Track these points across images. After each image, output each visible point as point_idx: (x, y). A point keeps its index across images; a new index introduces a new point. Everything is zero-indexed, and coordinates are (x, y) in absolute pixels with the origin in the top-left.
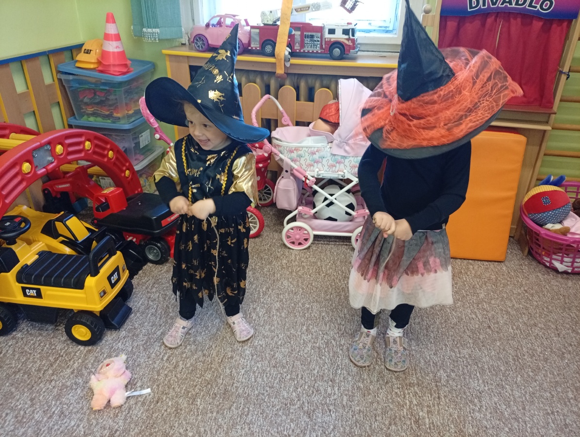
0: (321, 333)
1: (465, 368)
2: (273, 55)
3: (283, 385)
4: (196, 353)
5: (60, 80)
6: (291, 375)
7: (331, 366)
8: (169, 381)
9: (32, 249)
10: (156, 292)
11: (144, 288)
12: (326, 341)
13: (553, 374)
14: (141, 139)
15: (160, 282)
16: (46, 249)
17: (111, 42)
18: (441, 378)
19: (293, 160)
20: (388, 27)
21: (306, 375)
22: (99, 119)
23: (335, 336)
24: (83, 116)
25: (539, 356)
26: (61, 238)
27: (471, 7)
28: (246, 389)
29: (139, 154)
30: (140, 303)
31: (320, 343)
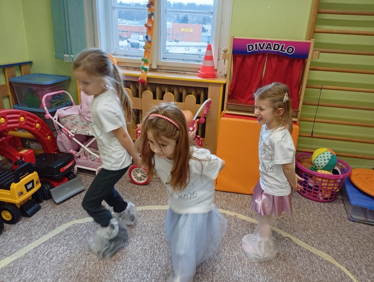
0: (149, 240)
1: (233, 263)
3: (116, 272)
4: (66, 251)
6: (123, 266)
7: (150, 261)
8: (45, 267)
10: (51, 213)
11: (44, 211)
12: (151, 245)
13: (287, 268)
15: (55, 207)
18: (217, 269)
21: (132, 266)
23: (158, 243)
25: (281, 257)
27: (249, 50)
28: (92, 274)
30: (39, 220)
31: (147, 247)
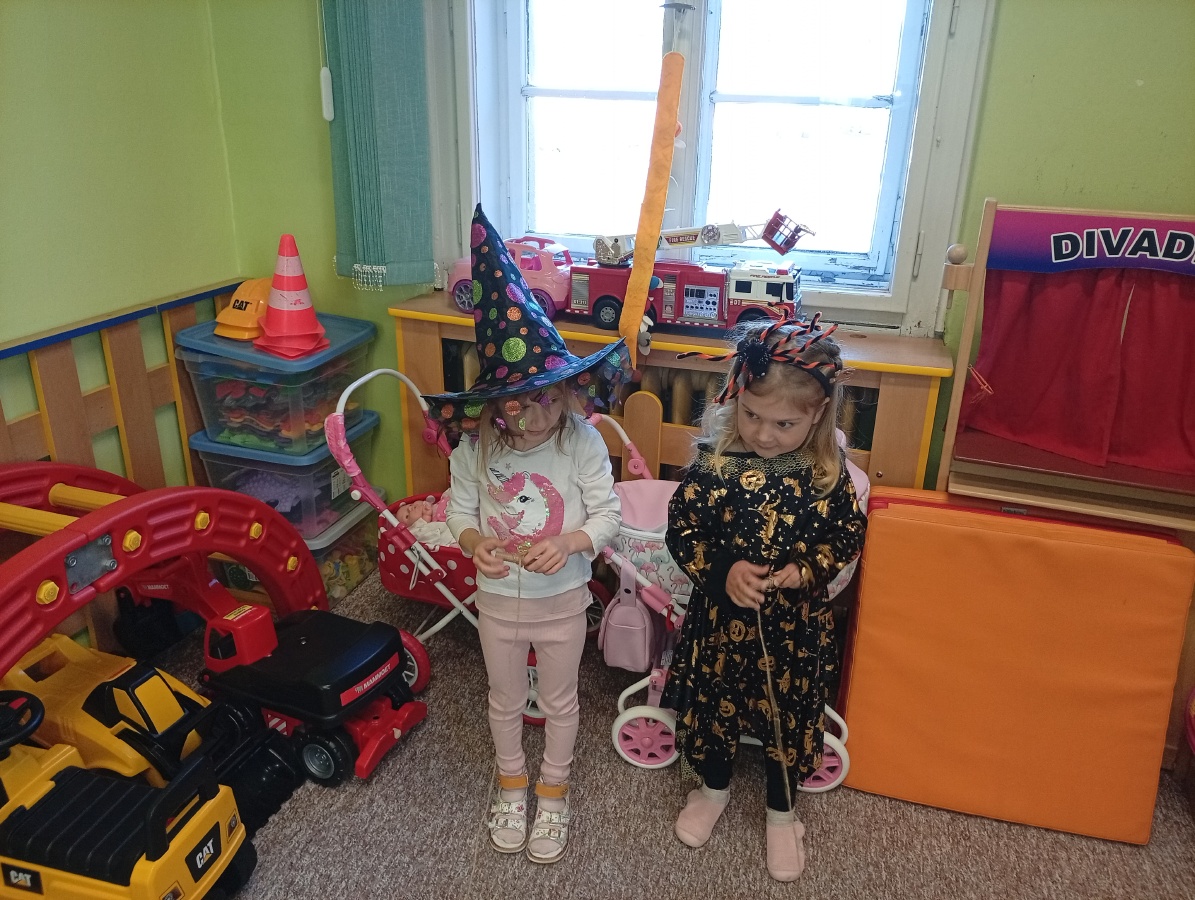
2: (614, 326)
5: (180, 364)
9: (43, 767)
14: (334, 481)
16: (79, 763)
17: (285, 293)
19: (641, 567)
20: (875, 269)
22: (253, 440)
24: (222, 431)
26: (122, 725)
27: (1059, 255)
29: (327, 508)
